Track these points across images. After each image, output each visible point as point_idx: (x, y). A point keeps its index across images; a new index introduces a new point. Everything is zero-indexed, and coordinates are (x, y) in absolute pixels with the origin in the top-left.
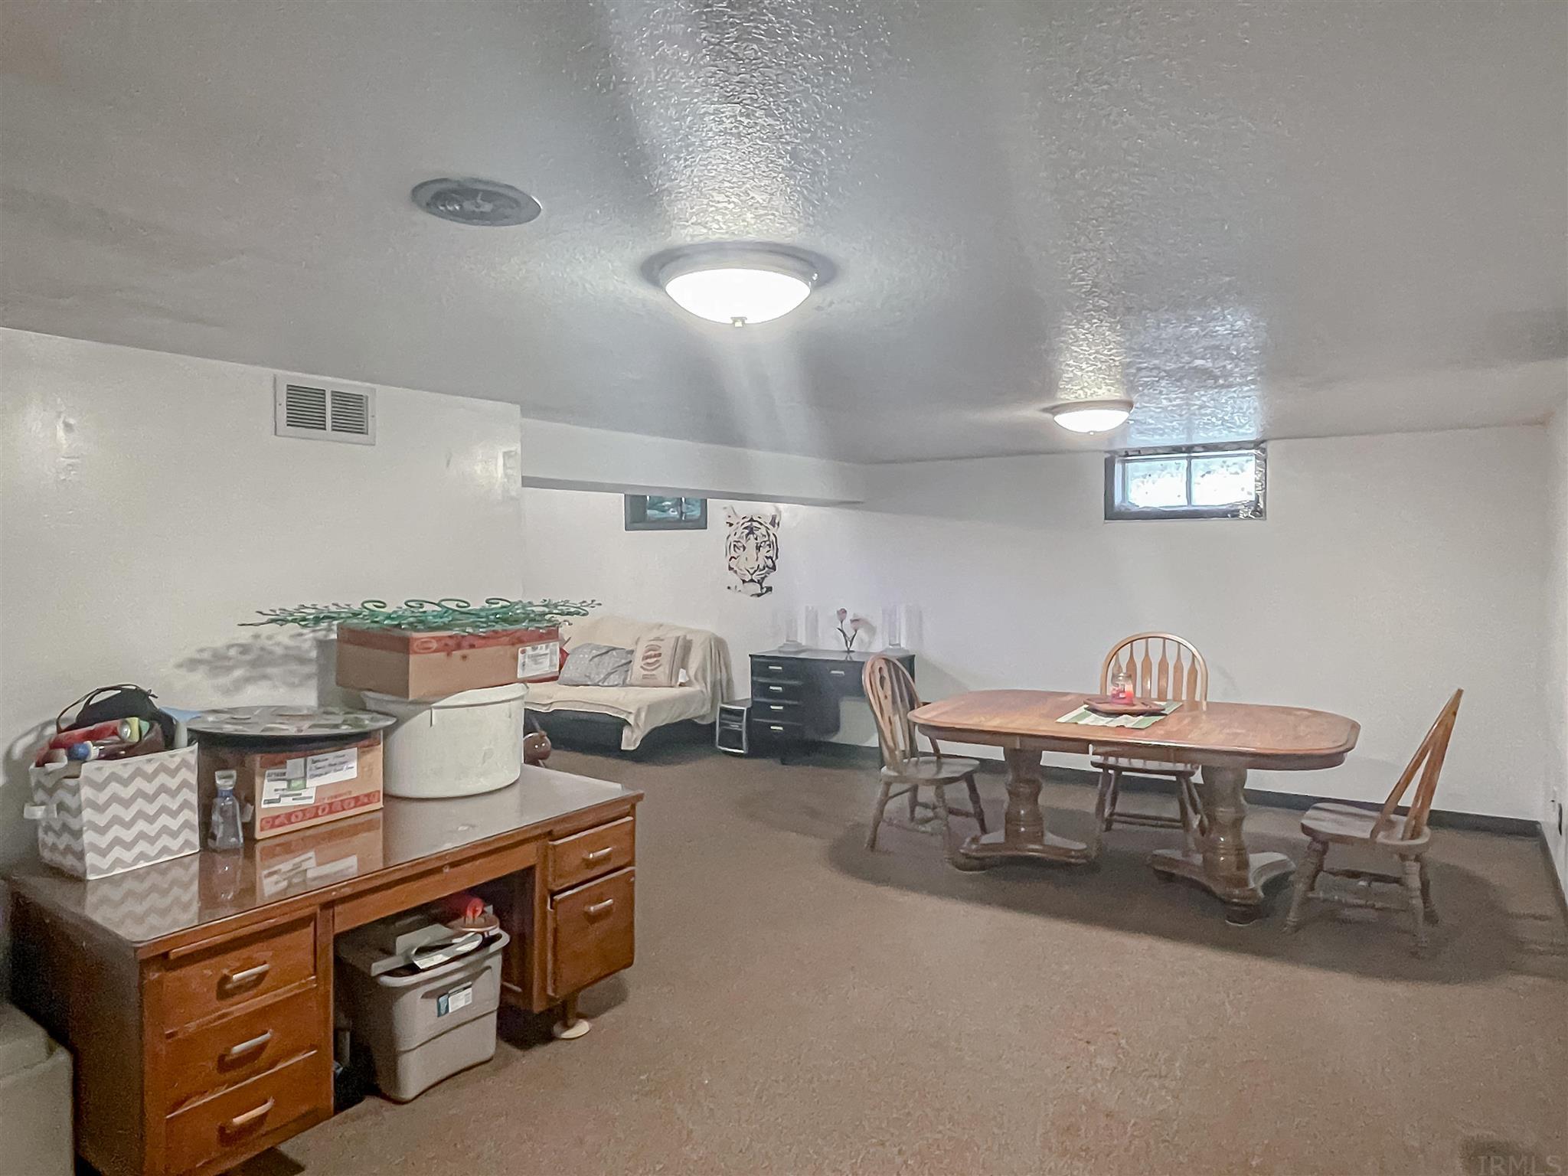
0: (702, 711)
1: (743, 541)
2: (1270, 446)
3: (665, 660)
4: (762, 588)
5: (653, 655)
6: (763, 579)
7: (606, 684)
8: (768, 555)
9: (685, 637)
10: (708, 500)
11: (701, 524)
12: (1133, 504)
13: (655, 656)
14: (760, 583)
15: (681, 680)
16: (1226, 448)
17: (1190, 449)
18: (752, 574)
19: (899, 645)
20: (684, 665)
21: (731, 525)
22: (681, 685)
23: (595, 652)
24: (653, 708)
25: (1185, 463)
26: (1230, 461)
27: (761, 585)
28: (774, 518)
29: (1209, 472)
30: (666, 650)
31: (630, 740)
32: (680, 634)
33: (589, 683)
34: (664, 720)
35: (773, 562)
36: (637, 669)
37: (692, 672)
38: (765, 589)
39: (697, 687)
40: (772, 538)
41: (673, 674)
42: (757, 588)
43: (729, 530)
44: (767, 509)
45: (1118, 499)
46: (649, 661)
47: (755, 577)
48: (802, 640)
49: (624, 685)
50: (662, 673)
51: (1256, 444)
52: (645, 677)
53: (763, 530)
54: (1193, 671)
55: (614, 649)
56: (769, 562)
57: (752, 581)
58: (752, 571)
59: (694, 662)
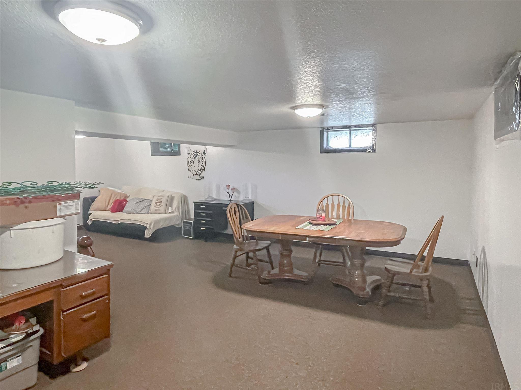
0: (178, 222)
1: (193, 160)
2: (378, 126)
3: (163, 204)
4: (200, 177)
5: (159, 202)
6: (201, 173)
7: (141, 213)
8: (202, 165)
9: (172, 195)
10: (181, 144)
11: (178, 153)
12: (330, 147)
13: (160, 202)
14: (199, 175)
15: (169, 211)
16: (362, 126)
17: (350, 127)
18: (197, 172)
19: (249, 198)
20: (171, 206)
21: (189, 154)
22: (169, 213)
23: (137, 201)
24: (157, 222)
25: (348, 132)
26: (364, 131)
27: (200, 176)
28: (204, 151)
29: (357, 136)
30: (164, 200)
31: (148, 234)
32: (170, 194)
33: (134, 212)
34: (162, 226)
35: (204, 167)
36: (153, 207)
37: (174, 209)
38: (201, 178)
39: (176, 214)
40: (204, 159)
41: (166, 209)
42: (198, 177)
43: (188, 156)
44: (201, 148)
45: (325, 145)
46: (158, 204)
47: (198, 173)
48: (214, 196)
49: (148, 213)
50: (162, 209)
51: (373, 125)
52: (156, 210)
53: (200, 156)
54: (349, 208)
55: (145, 199)
56: (203, 168)
57: (196, 174)
58: (196, 171)
59: (175, 204)
